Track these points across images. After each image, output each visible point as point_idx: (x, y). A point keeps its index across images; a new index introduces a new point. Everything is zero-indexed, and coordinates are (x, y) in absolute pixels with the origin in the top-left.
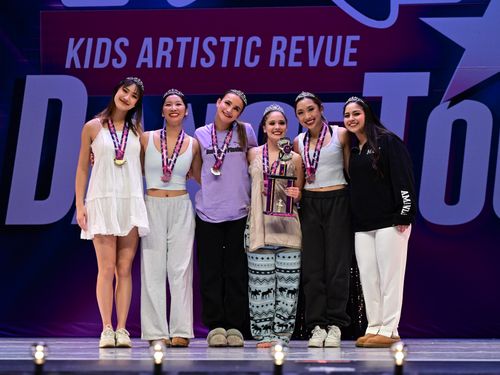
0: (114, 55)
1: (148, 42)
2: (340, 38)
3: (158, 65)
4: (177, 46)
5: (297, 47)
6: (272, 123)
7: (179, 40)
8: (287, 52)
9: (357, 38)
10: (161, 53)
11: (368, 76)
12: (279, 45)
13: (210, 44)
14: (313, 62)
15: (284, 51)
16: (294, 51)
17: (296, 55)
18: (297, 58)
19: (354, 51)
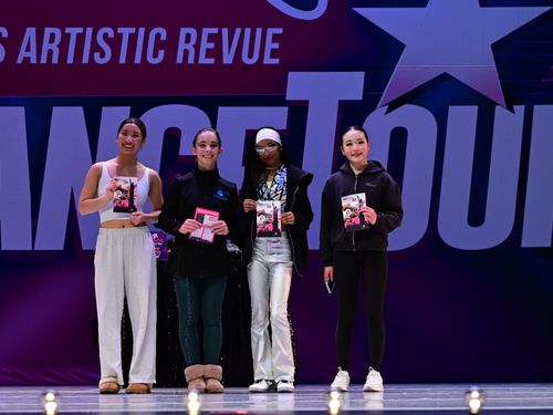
1: (31, 32)
2: (259, 31)
4: (66, 38)
5: (209, 41)
7: (68, 30)
8: (197, 47)
9: (280, 31)
10: (46, 46)
11: (291, 75)
12: (188, 37)
13: (105, 35)
14: (228, 59)
15: (193, 45)
16: (205, 45)
17: (208, 50)
18: (209, 53)
19: (276, 46)
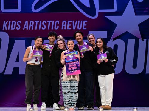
0: (17, 26)
1: (26, 22)
2: (82, 21)
3: (30, 29)
5: (69, 24)
6: (69, 44)
7: (35, 22)
8: (67, 25)
9: (87, 21)
10: (30, 25)
11: (89, 32)
12: (64, 23)
13: (44, 23)
14: (74, 28)
16: (69, 25)
18: (69, 27)
19: (86, 25)
